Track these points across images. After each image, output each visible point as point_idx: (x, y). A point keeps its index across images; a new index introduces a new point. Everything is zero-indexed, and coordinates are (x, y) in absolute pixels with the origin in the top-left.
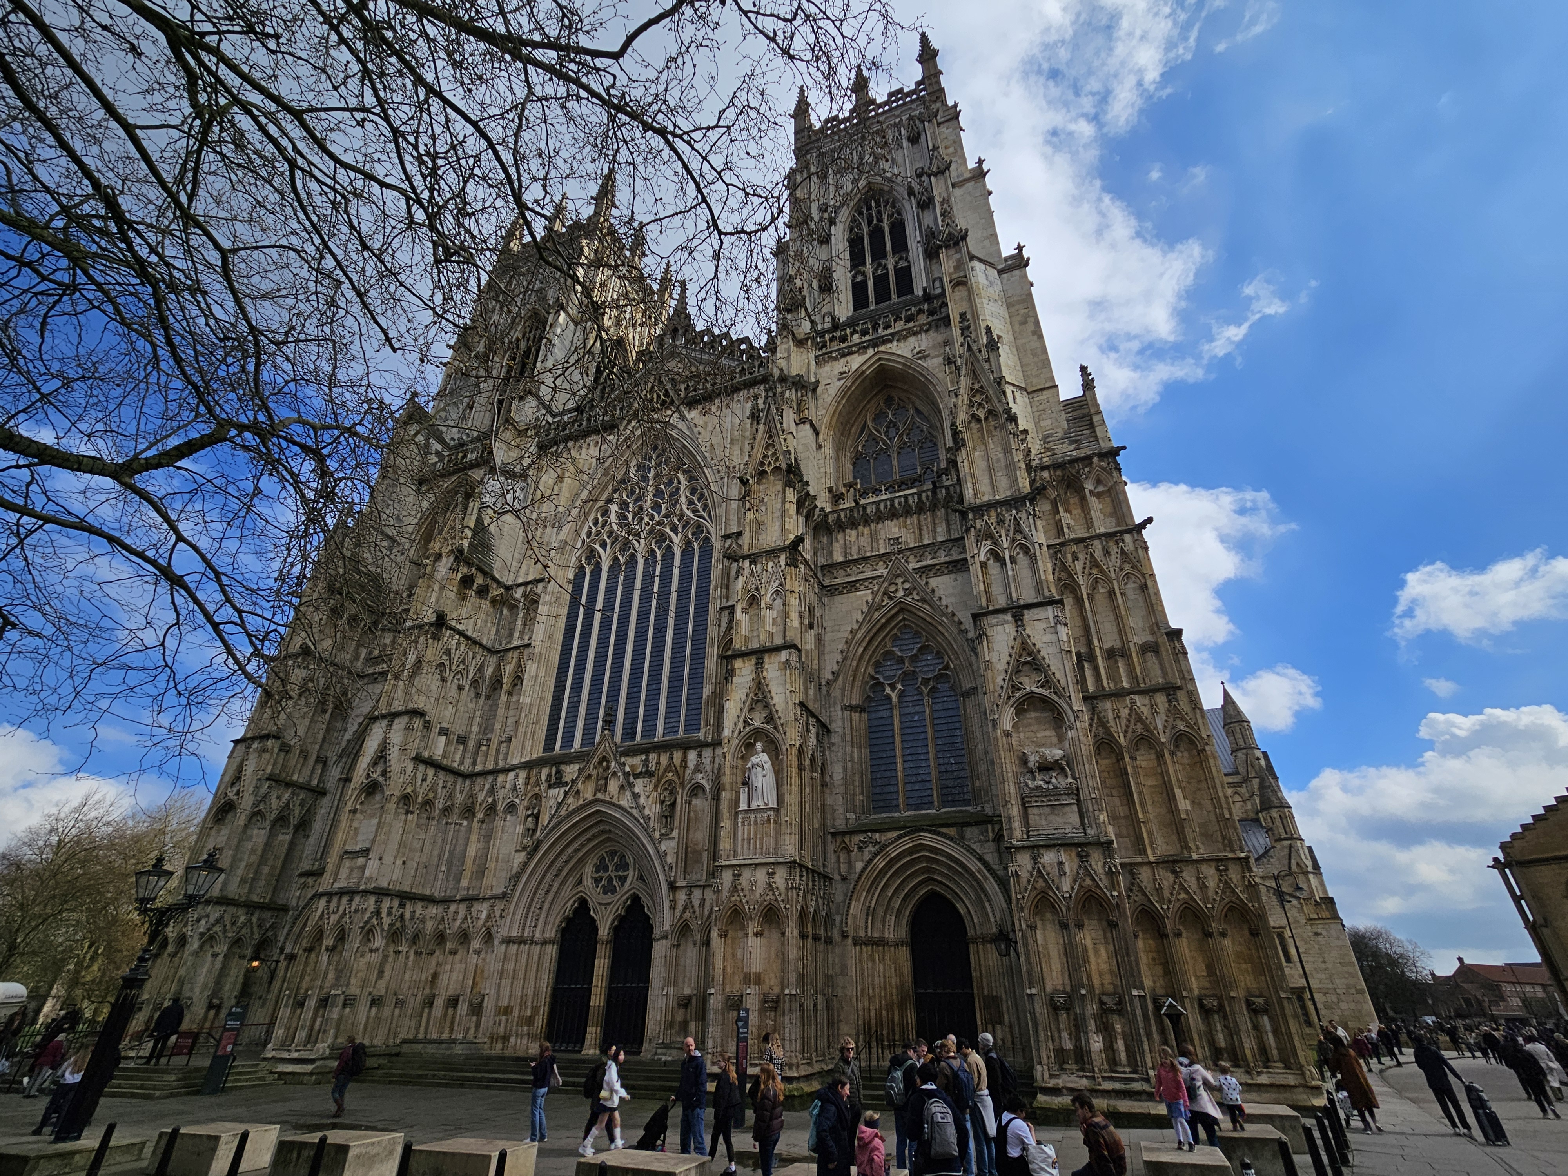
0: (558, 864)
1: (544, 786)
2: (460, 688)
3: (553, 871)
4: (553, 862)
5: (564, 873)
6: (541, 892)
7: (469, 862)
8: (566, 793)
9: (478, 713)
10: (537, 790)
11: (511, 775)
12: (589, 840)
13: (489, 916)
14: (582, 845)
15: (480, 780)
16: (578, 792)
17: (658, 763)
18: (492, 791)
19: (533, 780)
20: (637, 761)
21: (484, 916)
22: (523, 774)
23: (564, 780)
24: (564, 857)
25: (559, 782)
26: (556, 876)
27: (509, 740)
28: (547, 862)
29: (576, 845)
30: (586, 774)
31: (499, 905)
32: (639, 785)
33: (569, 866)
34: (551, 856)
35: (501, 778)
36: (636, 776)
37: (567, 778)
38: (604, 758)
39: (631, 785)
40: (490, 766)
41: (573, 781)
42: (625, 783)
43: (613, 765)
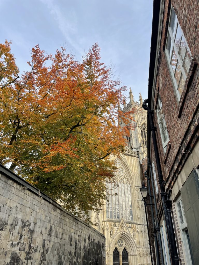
1: (113, 226)
8: (117, 229)
10: (111, 227)
16: (119, 229)
17: (131, 226)
19: (110, 225)
20: (128, 225)
22: (108, 223)
25: (116, 226)
30: (120, 225)
31: (109, 248)
32: (129, 229)
36: (129, 227)
37: (117, 226)
38: (122, 223)
41: (118, 226)
42: (127, 229)
43: (124, 224)
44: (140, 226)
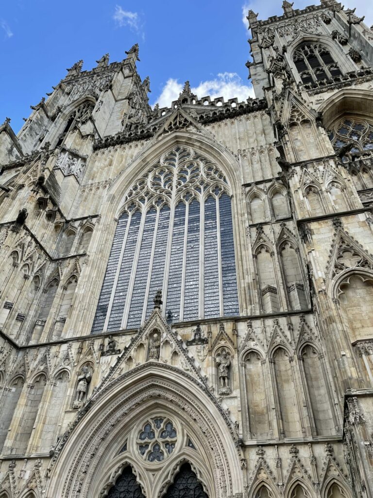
0: (107, 427)
1: (97, 354)
2: (26, 277)
3: (101, 434)
4: (101, 425)
5: (110, 438)
6: (87, 455)
7: (15, 423)
8: (119, 359)
9: (35, 302)
10: (89, 358)
11: (64, 347)
12: (138, 405)
13: (33, 476)
14: (131, 410)
15: (33, 352)
16: (130, 359)
17: (210, 332)
18: (44, 360)
19: (84, 351)
20: (189, 332)
21: (27, 476)
22: (76, 346)
23: (117, 348)
24: (112, 421)
25: (113, 350)
26: (103, 439)
27: (63, 321)
28: (95, 424)
29: (125, 409)
30: (138, 343)
31: (45, 465)
32: (193, 351)
33: (116, 431)
34: (101, 418)
35: (54, 349)
36: (190, 343)
37: (120, 347)
39: (185, 351)
40: (44, 340)
41: (126, 349)
42: (178, 349)
43: (165, 335)
44: (270, 322)
